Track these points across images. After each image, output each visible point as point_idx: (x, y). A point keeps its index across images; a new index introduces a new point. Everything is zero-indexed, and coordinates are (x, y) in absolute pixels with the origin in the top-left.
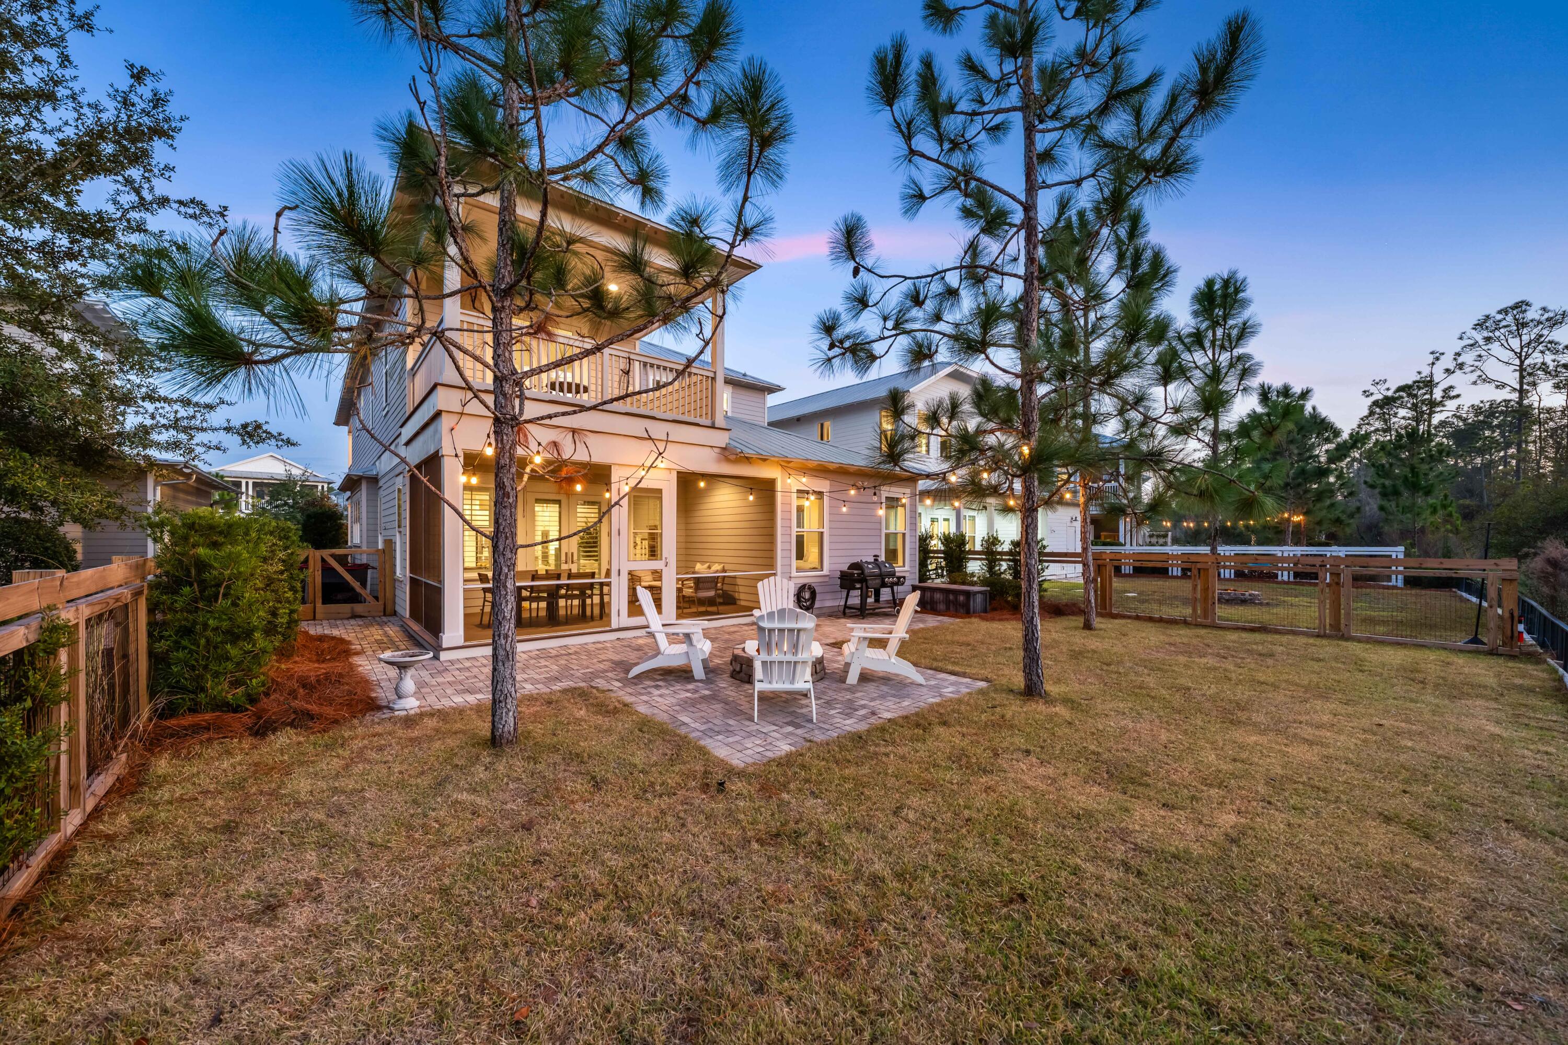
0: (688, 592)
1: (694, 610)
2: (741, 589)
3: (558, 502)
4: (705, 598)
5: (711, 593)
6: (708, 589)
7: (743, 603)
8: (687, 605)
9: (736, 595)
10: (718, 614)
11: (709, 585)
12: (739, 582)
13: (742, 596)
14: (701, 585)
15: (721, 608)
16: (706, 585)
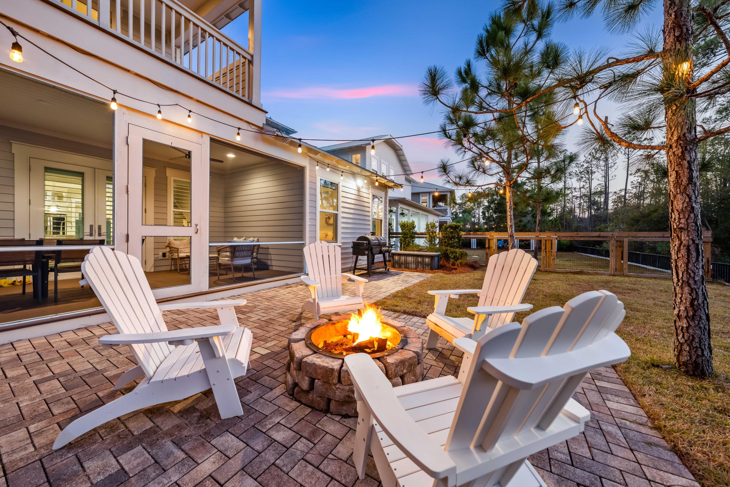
0: (225, 259)
1: (230, 276)
2: (273, 257)
3: (81, 174)
4: (242, 265)
5: (248, 261)
6: (245, 257)
7: (275, 268)
8: (223, 272)
9: (269, 262)
10: (254, 279)
11: (245, 253)
12: (271, 251)
13: (274, 263)
14: (237, 254)
15: (257, 273)
16: (242, 254)
